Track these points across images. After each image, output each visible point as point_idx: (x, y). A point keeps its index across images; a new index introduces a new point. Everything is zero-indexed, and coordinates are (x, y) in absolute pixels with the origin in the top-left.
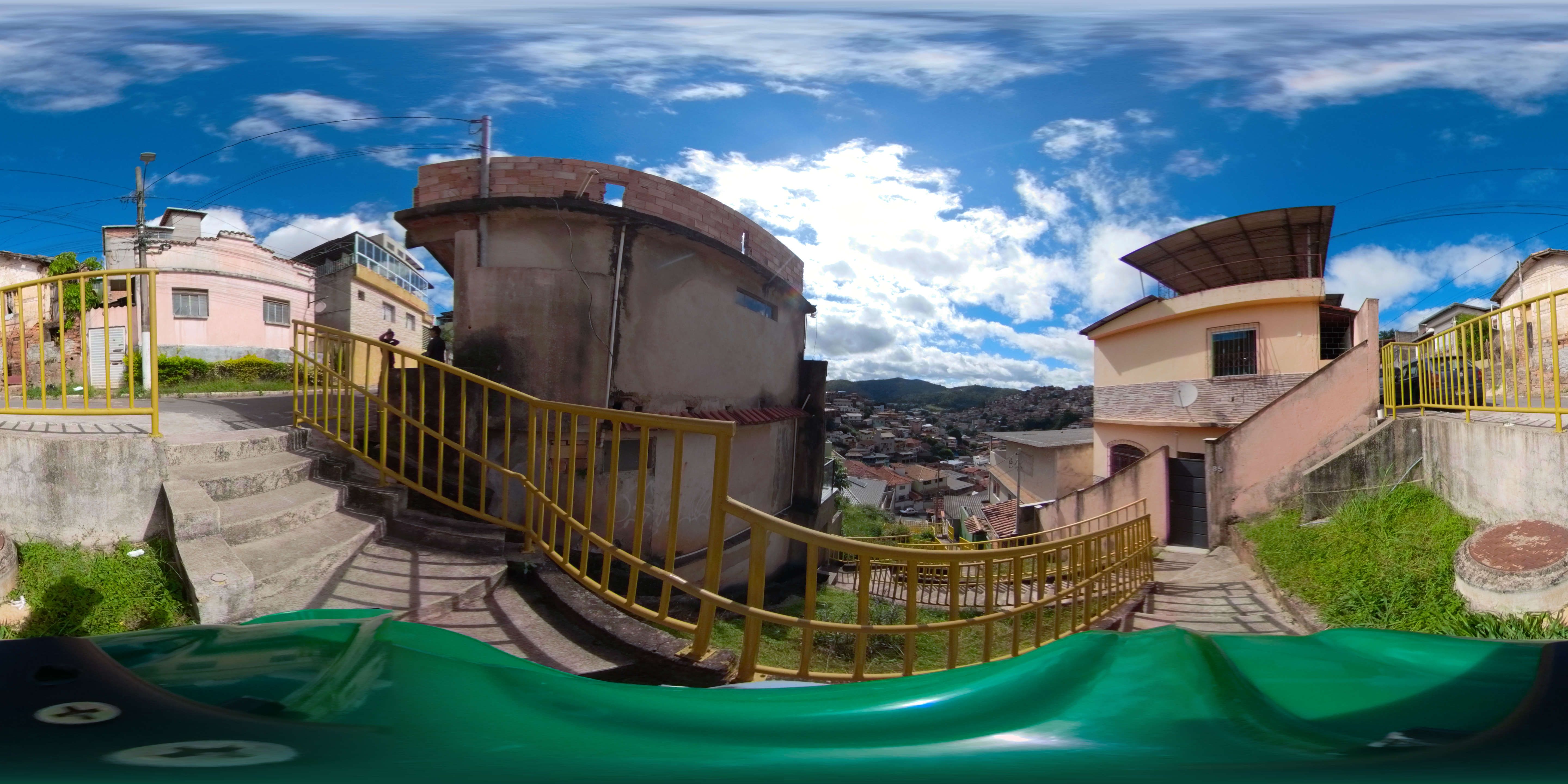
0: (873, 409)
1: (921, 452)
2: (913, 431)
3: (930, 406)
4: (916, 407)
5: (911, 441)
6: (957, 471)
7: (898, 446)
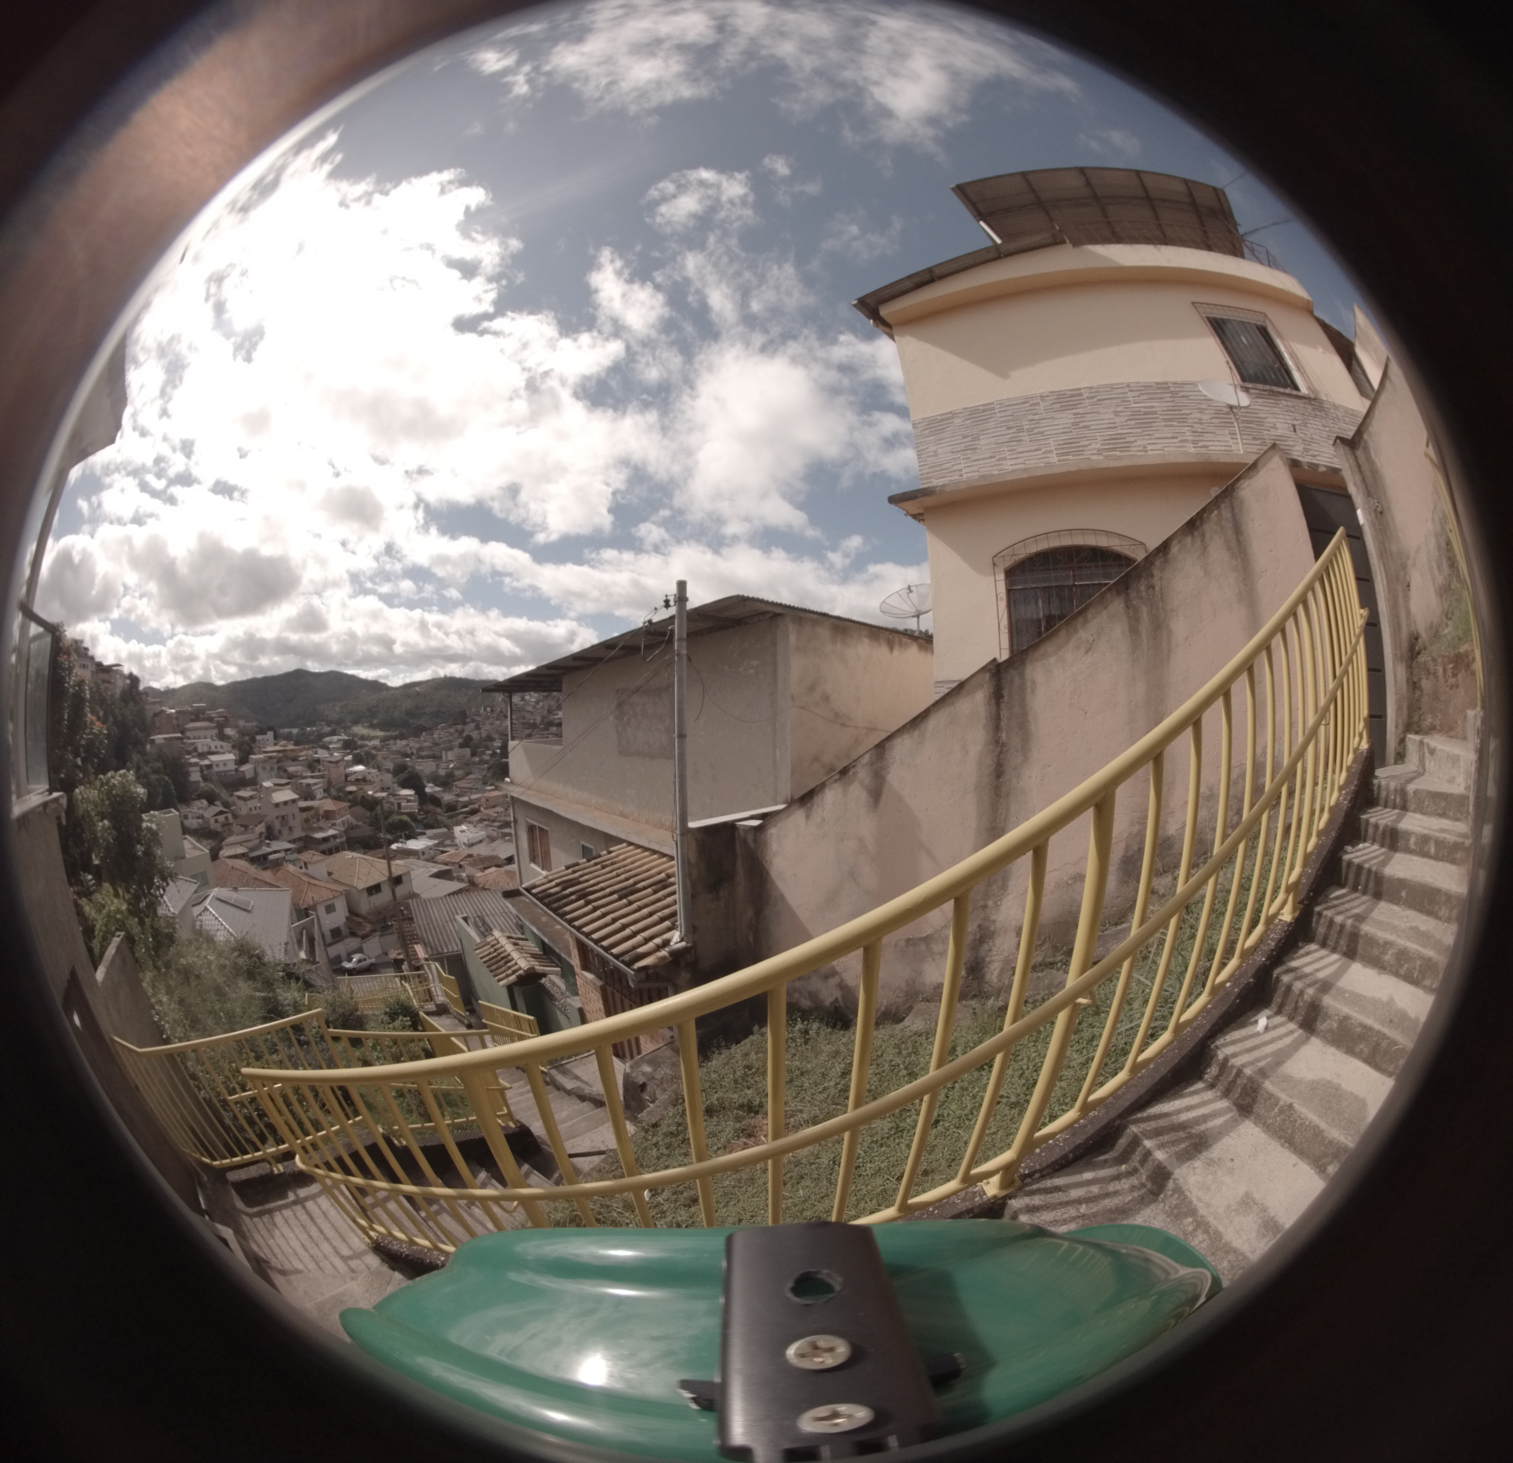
0: (254, 740)
1: (352, 827)
2: (329, 783)
3: (359, 730)
4: (333, 733)
5: (328, 805)
6: (427, 860)
7: (307, 821)
